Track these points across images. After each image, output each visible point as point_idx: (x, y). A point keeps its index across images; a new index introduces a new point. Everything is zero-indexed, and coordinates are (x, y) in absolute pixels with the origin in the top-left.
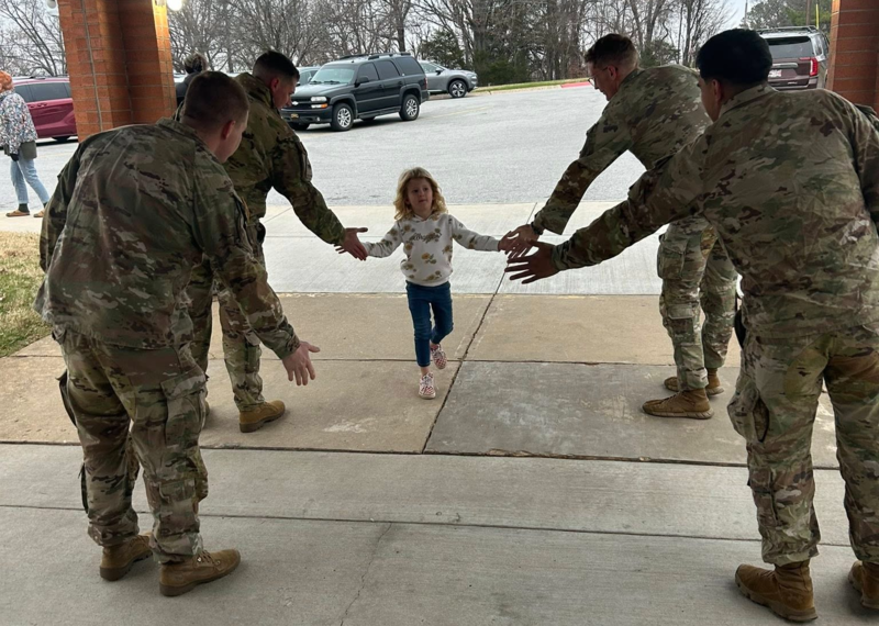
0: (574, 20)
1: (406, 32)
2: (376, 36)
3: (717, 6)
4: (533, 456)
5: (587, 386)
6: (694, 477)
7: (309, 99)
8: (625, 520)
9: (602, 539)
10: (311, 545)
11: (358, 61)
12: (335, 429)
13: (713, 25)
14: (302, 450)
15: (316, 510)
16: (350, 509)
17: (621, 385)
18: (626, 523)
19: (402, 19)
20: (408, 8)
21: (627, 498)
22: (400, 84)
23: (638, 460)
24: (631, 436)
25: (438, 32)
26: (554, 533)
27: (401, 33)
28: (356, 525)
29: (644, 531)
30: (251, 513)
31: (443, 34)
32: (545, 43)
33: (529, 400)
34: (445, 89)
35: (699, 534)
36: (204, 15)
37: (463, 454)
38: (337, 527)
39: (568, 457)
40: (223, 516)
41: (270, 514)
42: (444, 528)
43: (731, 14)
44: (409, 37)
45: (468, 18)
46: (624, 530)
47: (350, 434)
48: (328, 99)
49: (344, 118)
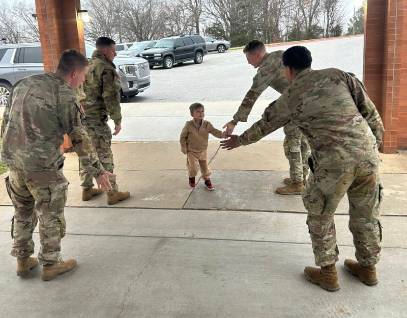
0: (276, 16)
1: (200, 23)
2: (186, 25)
3: (341, 9)
4: (229, 210)
5: (257, 180)
6: (295, 218)
7: (153, 55)
8: (263, 236)
9: (251, 244)
10: (130, 247)
11: (175, 38)
12: (147, 199)
13: (339, 18)
14: (132, 208)
15: (134, 233)
16: (149, 232)
17: (271, 180)
18: (262, 237)
19: (198, 18)
20: (200, 13)
21: (265, 227)
22: (194, 48)
23: (273, 211)
24: (271, 201)
25: (214, 23)
26: (232, 241)
27: (197, 24)
28: (150, 238)
29: (269, 240)
30: (107, 234)
31: (216, 24)
32: (262, 27)
33: (231, 187)
34: (216, 49)
35: (293, 241)
36: (109, 17)
37: (199, 209)
38: (142, 239)
39: (243, 210)
40: (95, 235)
41: (115, 234)
42: (186, 239)
43: (347, 13)
44: (201, 26)
45: (227, 17)
46: (261, 240)
47: (153, 201)
48: (162, 55)
49: (169, 63)
